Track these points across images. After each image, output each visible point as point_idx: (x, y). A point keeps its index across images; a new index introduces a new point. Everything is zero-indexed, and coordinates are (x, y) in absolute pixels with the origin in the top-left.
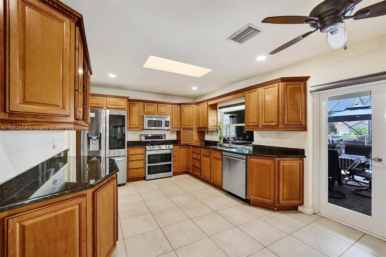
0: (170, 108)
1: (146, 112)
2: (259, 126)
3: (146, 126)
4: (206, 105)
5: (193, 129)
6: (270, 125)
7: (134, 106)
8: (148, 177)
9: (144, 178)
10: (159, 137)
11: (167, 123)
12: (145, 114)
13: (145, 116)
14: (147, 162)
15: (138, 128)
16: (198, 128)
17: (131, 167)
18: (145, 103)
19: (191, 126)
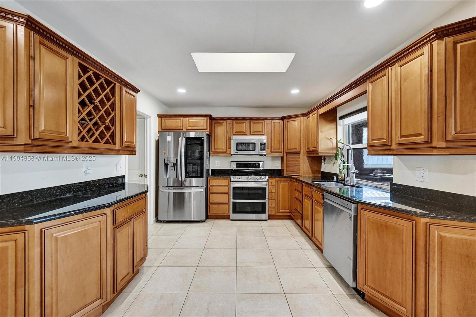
0: (267, 124)
1: (235, 132)
2: (391, 146)
3: (234, 150)
4: (316, 115)
5: (300, 154)
6: (412, 141)
7: (220, 126)
8: (233, 216)
9: (228, 217)
10: (256, 165)
11: (263, 145)
12: (234, 135)
13: (232, 138)
14: (232, 197)
15: (225, 152)
16: (307, 152)
17: (212, 201)
18: (234, 121)
19: (297, 149)
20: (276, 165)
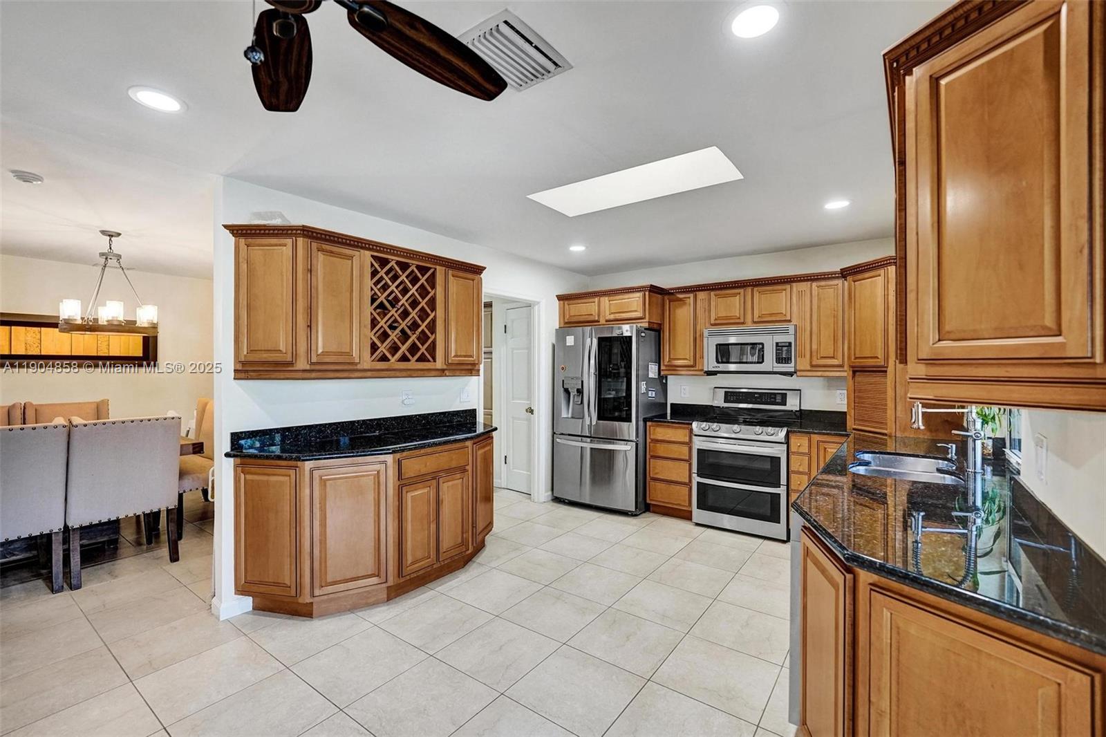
1: (716, 319)
3: (710, 362)
5: (886, 371)
7: (681, 306)
8: (699, 515)
9: (687, 516)
11: (785, 349)
12: (712, 325)
13: (706, 333)
14: (695, 469)
15: (692, 366)
17: (656, 473)
18: (712, 293)
19: (878, 358)
20: (837, 401)
